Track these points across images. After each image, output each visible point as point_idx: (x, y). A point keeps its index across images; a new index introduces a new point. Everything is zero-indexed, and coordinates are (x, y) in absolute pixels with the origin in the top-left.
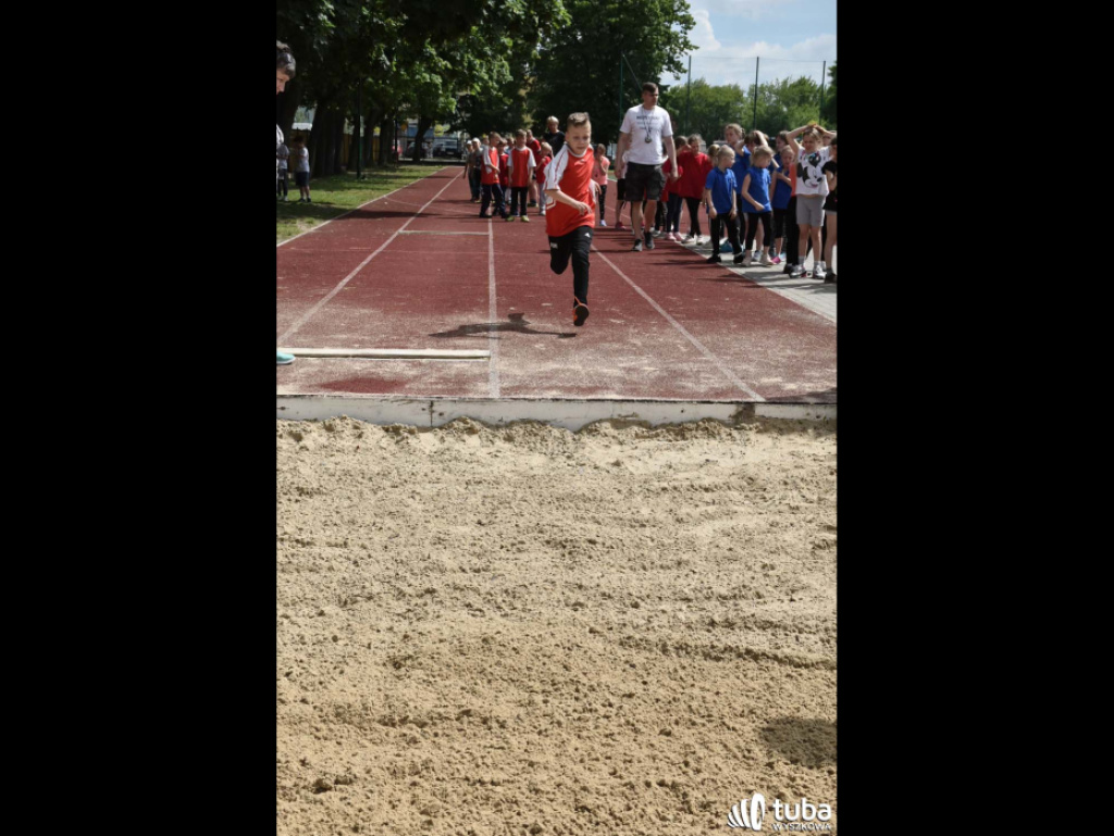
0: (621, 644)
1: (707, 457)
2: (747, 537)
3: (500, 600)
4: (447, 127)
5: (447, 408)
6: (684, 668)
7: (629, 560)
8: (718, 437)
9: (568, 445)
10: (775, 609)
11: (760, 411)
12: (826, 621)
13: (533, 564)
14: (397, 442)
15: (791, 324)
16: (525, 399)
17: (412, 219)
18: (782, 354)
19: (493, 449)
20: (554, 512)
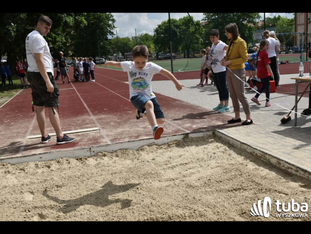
5: (95, 149)
9: (136, 155)
11: (190, 135)
14: (82, 163)
16: (119, 143)
19: (113, 161)
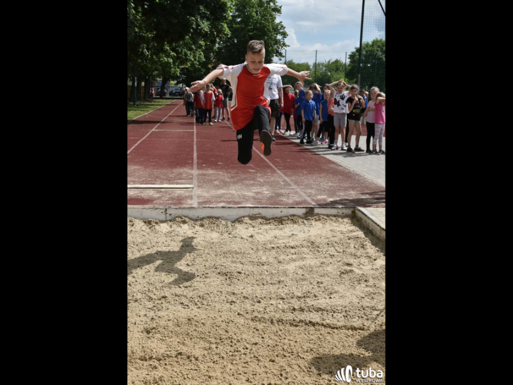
0: (252, 320)
1: (293, 232)
2: (310, 269)
3: (196, 300)
4: (176, 82)
5: (173, 212)
6: (281, 330)
7: (257, 281)
8: (298, 224)
9: (229, 228)
10: (322, 302)
11: (317, 211)
12: (345, 307)
13: (212, 283)
14: (150, 228)
15: (331, 171)
16: (209, 207)
17: (159, 124)
18: (327, 185)
19: (194, 231)
20: (222, 259)
